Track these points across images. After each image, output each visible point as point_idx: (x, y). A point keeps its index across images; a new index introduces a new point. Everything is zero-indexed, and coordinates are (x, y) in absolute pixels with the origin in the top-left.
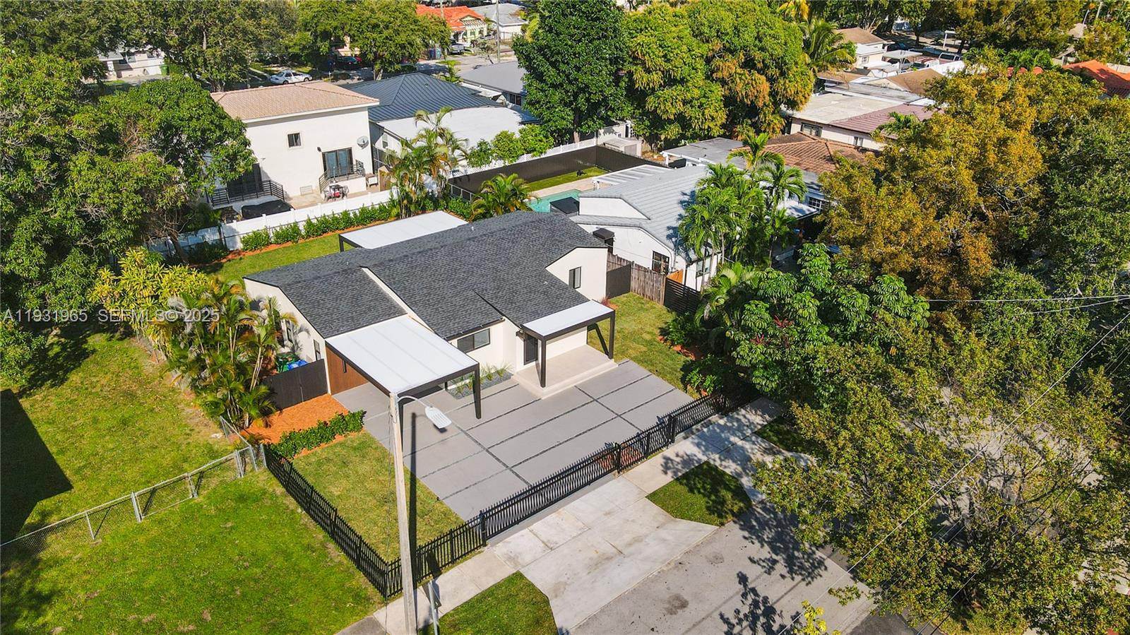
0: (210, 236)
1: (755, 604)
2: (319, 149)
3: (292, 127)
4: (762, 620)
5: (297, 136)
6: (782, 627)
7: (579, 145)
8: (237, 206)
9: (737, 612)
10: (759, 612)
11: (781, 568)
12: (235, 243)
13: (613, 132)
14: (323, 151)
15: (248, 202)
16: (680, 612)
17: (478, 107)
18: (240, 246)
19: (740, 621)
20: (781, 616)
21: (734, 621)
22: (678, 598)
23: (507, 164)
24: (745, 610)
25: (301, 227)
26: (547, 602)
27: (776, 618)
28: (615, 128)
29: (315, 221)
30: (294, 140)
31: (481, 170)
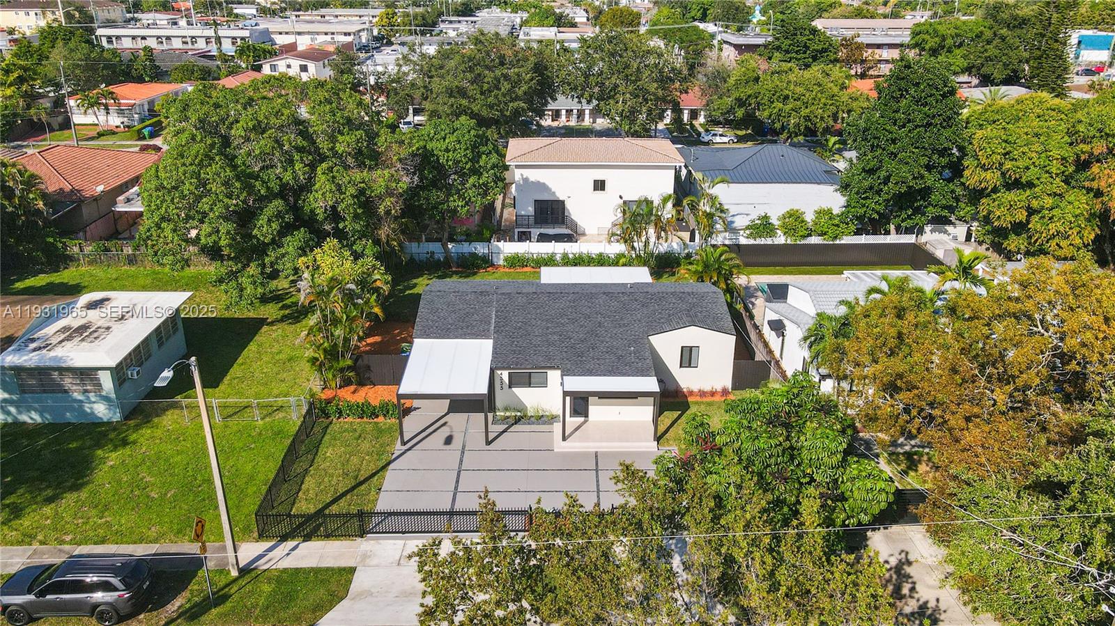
0: (481, 249)
2: (621, 197)
3: (599, 174)
5: (603, 182)
7: (893, 238)
8: (535, 232)
12: (499, 259)
13: (946, 232)
14: (625, 199)
15: (543, 231)
17: (818, 184)
18: (501, 262)
23: (789, 242)
25: (558, 257)
28: (950, 228)
29: (571, 256)
30: (600, 185)
31: (755, 243)
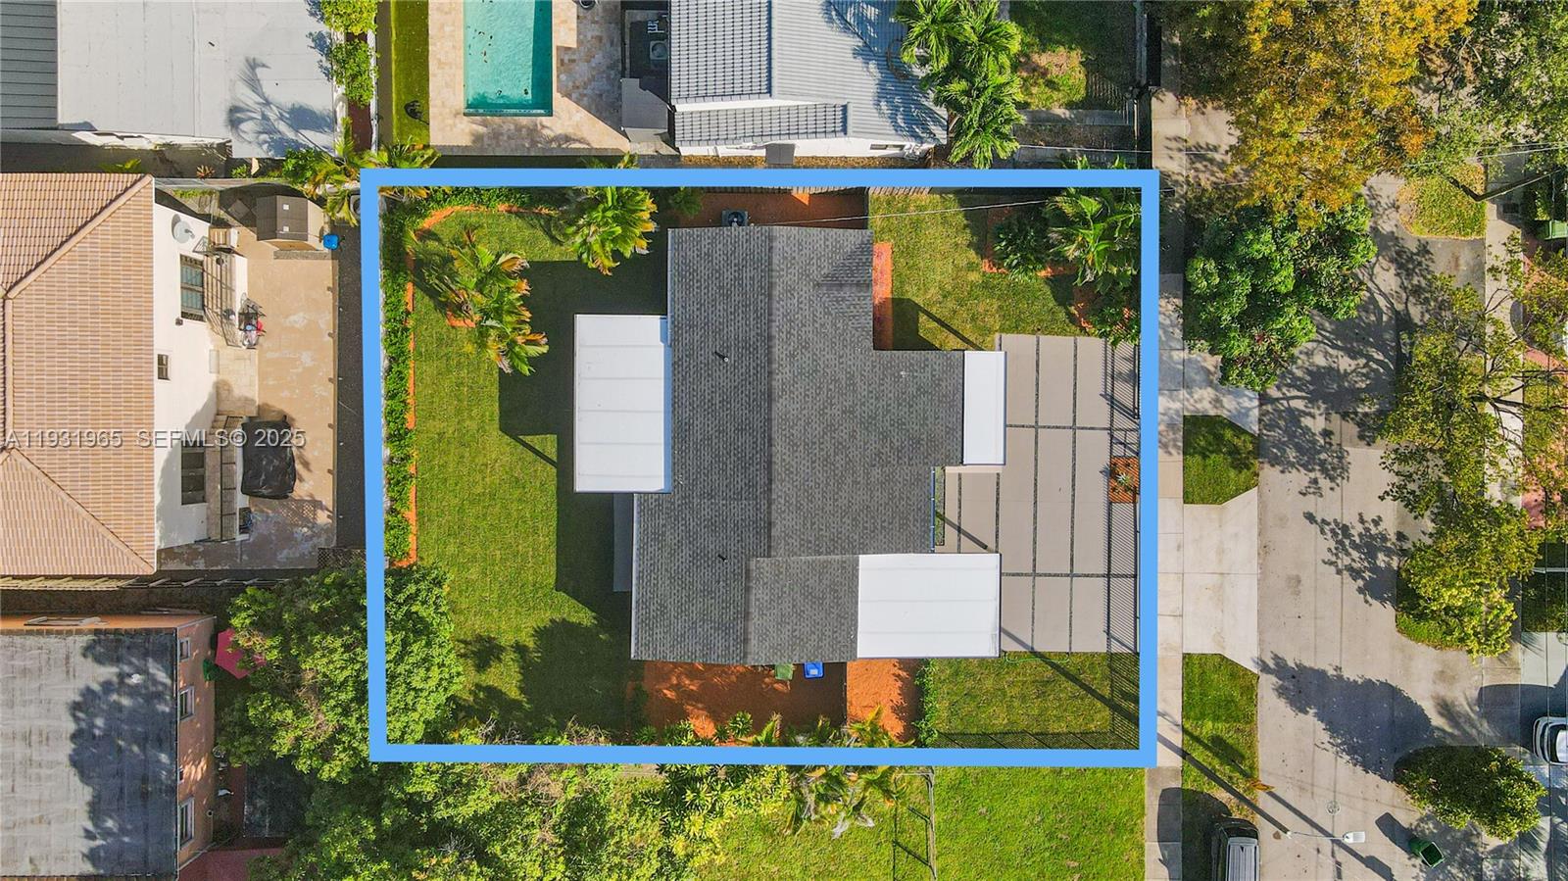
1: (1334, 533)
4: (1347, 542)
6: (1360, 535)
9: (1330, 550)
10: (1340, 537)
11: (1324, 483)
16: (1301, 588)
19: (1336, 555)
20: (1353, 528)
21: (1334, 559)
22: (1289, 578)
24: (1332, 544)
26: (1223, 658)
27: (1352, 532)
